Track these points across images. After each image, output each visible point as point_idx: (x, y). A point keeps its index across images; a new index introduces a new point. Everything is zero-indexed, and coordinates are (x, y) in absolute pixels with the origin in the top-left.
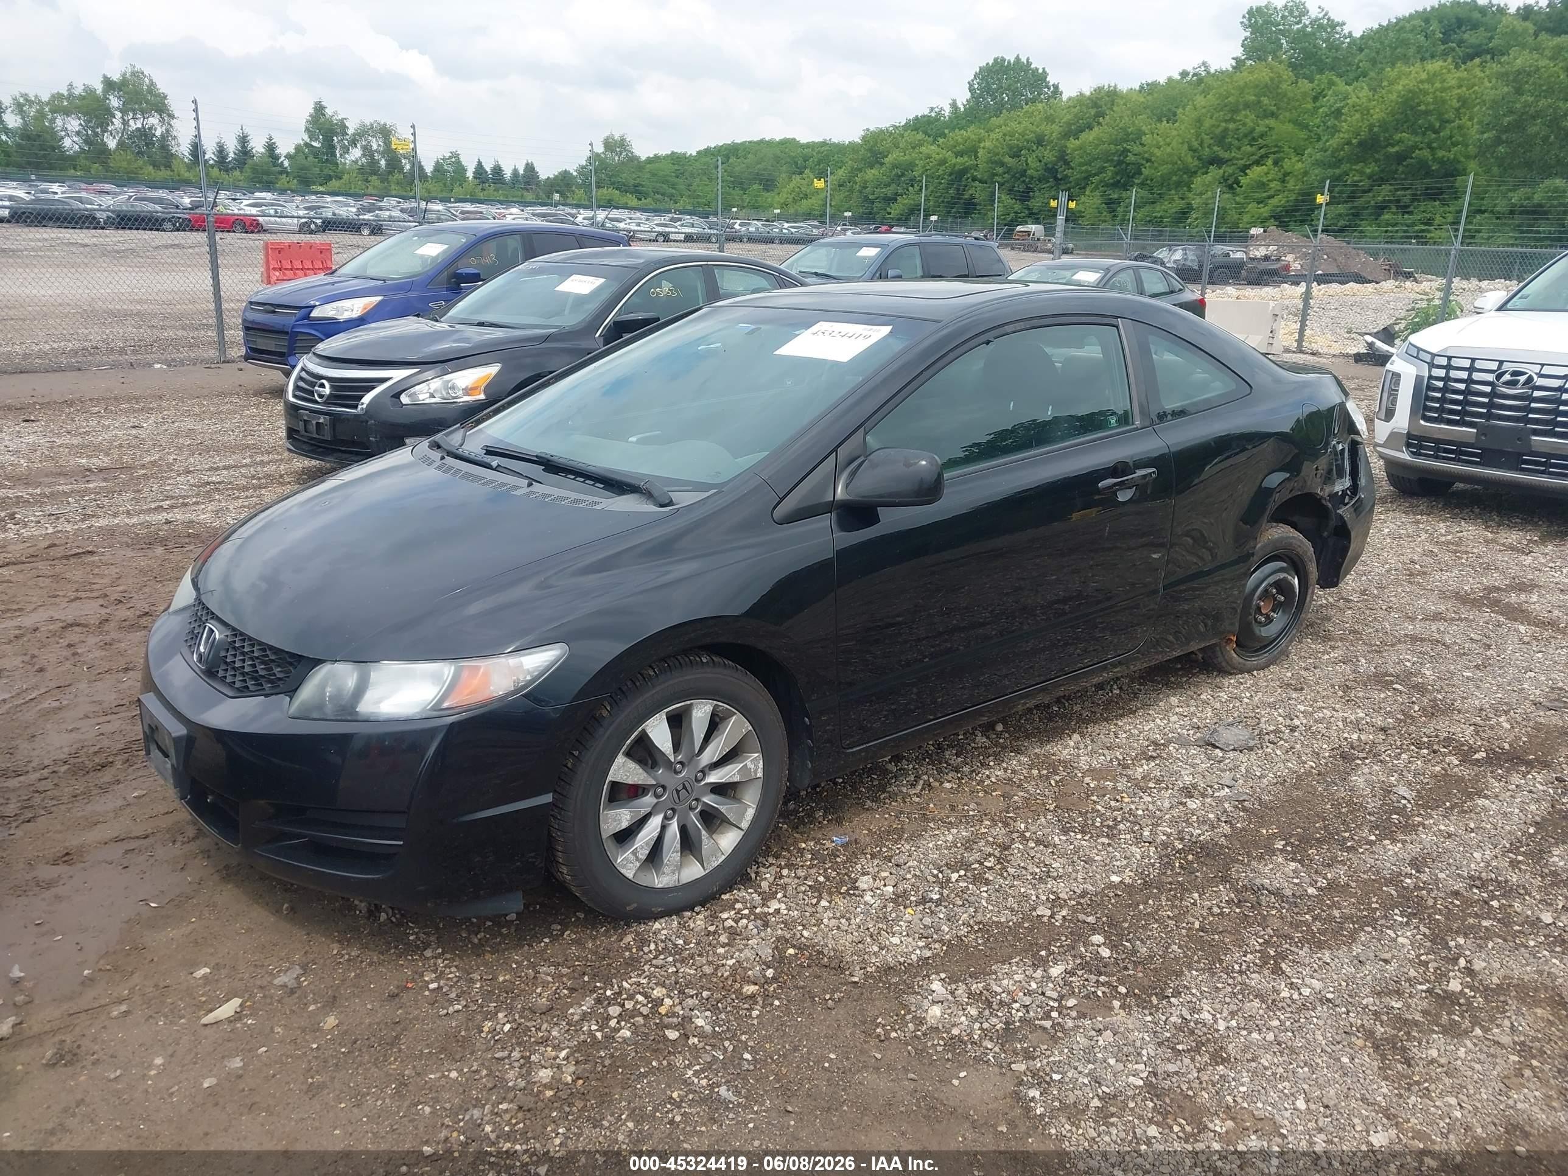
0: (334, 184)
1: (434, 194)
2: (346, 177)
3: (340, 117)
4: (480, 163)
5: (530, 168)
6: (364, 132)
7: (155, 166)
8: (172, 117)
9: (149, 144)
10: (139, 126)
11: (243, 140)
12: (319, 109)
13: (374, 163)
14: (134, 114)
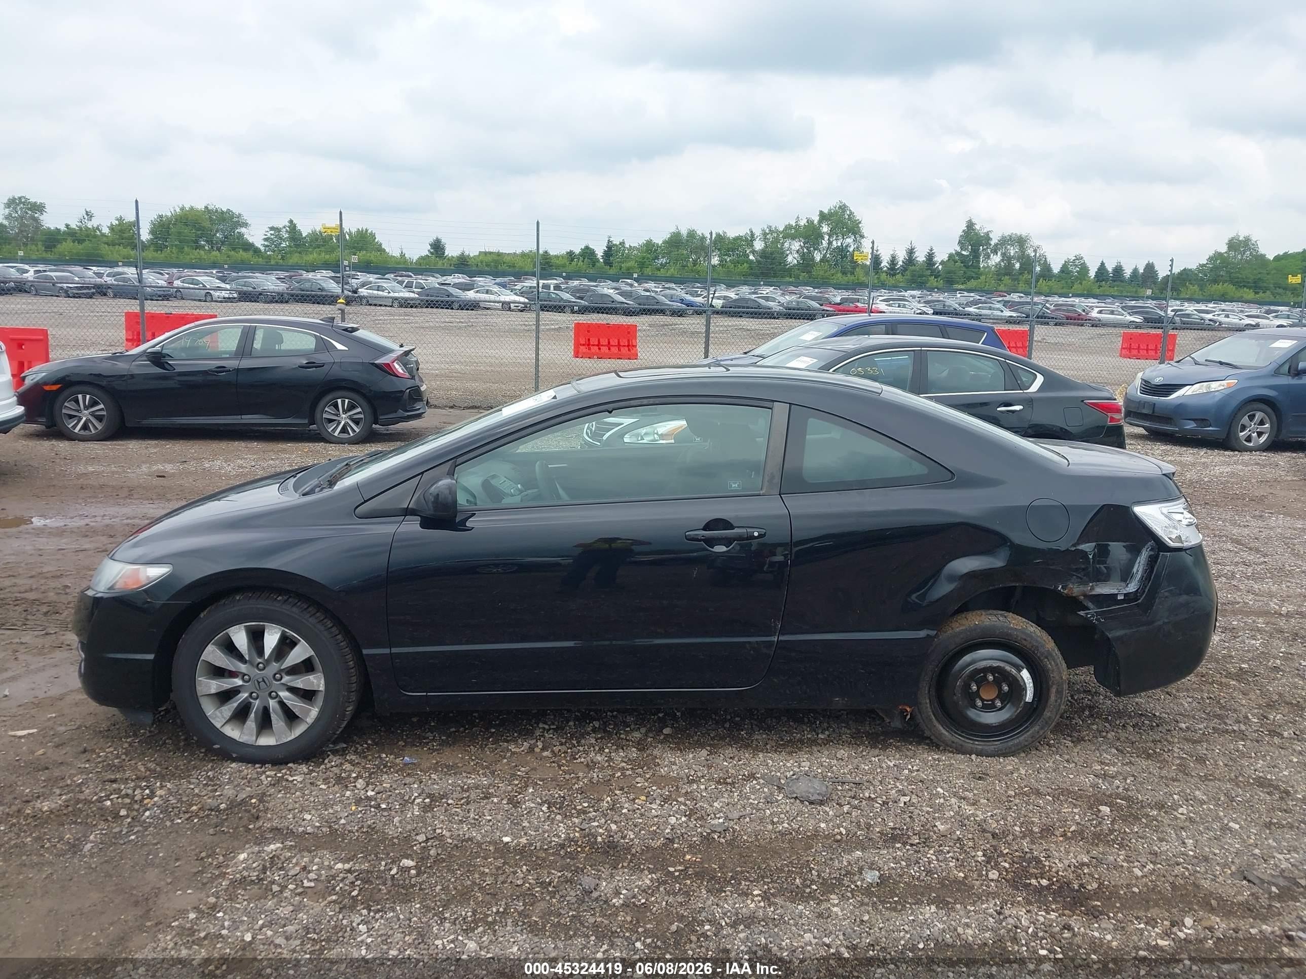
0: (973, 283)
1: (1054, 290)
2: (983, 277)
3: (985, 231)
4: (1103, 264)
5: (1150, 268)
6: (1005, 241)
7: (844, 273)
8: (862, 237)
9: (844, 257)
10: (839, 244)
11: (911, 252)
12: (970, 225)
13: (1010, 266)
14: (837, 236)
